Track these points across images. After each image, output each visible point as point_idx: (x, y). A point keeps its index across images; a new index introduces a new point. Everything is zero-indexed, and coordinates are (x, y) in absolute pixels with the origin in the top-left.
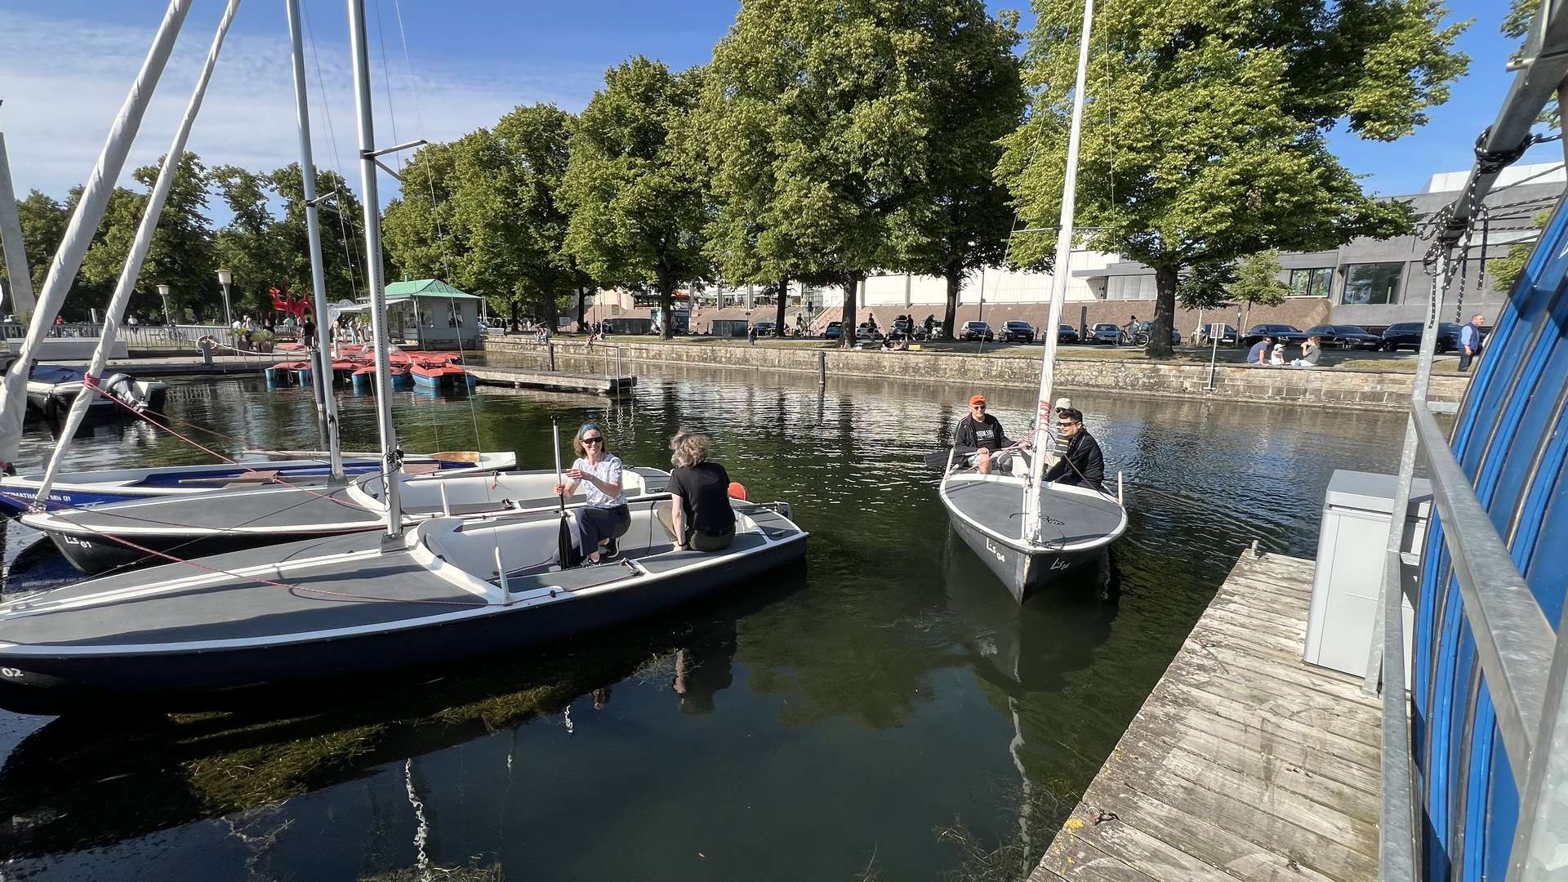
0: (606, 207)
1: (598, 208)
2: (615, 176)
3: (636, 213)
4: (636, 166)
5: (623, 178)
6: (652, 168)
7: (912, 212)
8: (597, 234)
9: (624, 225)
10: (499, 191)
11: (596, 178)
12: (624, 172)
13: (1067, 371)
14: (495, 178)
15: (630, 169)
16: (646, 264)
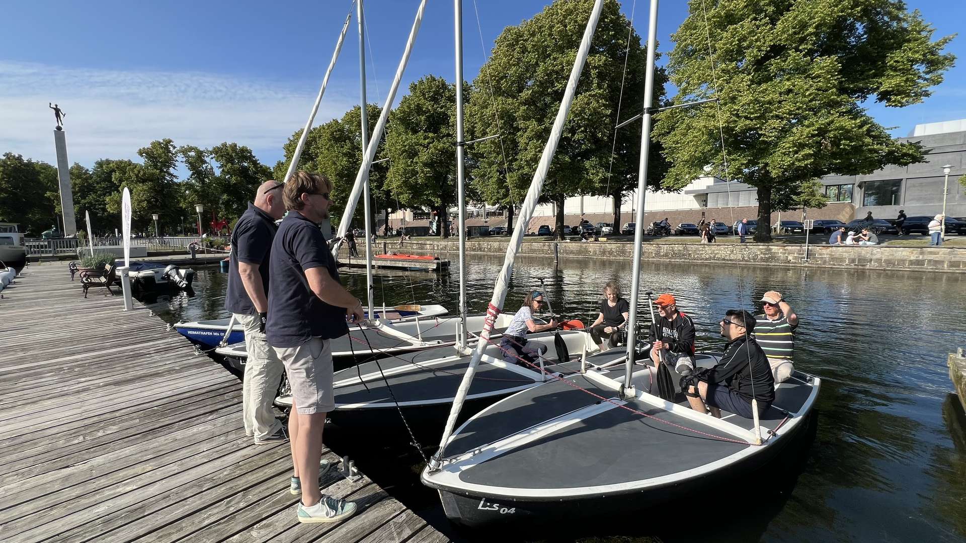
0: (412, 162)
1: (407, 162)
2: (417, 144)
3: (429, 164)
4: (428, 138)
5: (421, 145)
6: (439, 138)
7: (601, 158)
8: (406, 177)
9: (423, 172)
10: (345, 155)
11: (406, 146)
12: (421, 141)
13: (710, 252)
14: (342, 147)
15: (425, 139)
16: (435, 194)
